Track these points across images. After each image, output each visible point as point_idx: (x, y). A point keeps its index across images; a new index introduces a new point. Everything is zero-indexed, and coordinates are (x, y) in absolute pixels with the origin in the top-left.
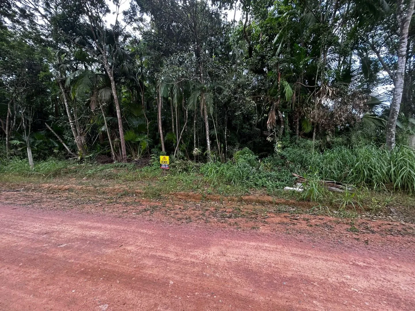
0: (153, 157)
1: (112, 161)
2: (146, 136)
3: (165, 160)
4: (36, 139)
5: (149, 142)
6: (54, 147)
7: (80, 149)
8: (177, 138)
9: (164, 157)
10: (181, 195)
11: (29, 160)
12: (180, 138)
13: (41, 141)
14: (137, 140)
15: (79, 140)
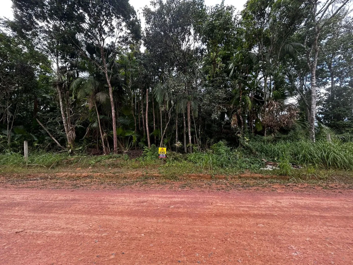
0: (146, 149)
1: (102, 154)
2: (134, 132)
3: (163, 151)
4: (15, 134)
5: (137, 137)
6: (34, 141)
7: (70, 143)
8: (162, 134)
9: (162, 149)
10: (194, 176)
11: (25, 152)
12: (164, 133)
13: (21, 135)
14: (126, 135)
15: (70, 135)
